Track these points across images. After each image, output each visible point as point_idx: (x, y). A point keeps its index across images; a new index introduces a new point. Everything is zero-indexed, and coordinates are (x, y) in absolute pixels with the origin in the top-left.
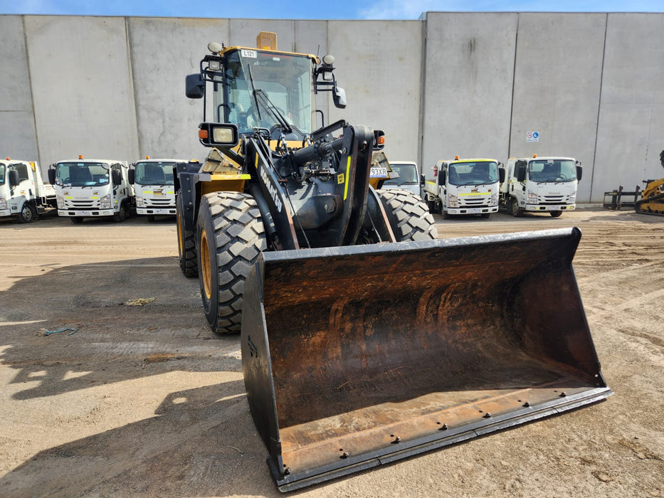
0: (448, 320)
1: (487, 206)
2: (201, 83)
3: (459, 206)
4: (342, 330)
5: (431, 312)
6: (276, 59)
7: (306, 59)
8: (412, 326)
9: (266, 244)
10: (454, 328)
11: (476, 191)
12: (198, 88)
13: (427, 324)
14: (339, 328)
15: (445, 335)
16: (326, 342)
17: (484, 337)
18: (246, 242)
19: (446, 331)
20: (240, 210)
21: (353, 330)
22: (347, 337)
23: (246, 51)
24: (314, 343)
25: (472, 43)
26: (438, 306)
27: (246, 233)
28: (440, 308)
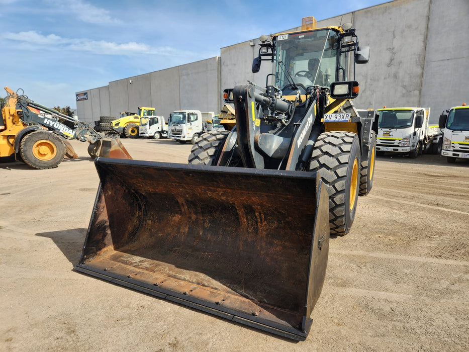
0: (267, 235)
2: (257, 63)
4: (190, 218)
5: (252, 225)
6: (301, 36)
8: (236, 230)
10: (271, 244)
12: (256, 66)
13: (249, 233)
14: (188, 216)
15: (261, 247)
16: (181, 222)
17: (295, 261)
18: (201, 160)
19: (263, 244)
21: (197, 220)
22: (193, 223)
23: (281, 36)
24: (174, 221)
26: (257, 223)
27: (202, 154)
28: (259, 224)
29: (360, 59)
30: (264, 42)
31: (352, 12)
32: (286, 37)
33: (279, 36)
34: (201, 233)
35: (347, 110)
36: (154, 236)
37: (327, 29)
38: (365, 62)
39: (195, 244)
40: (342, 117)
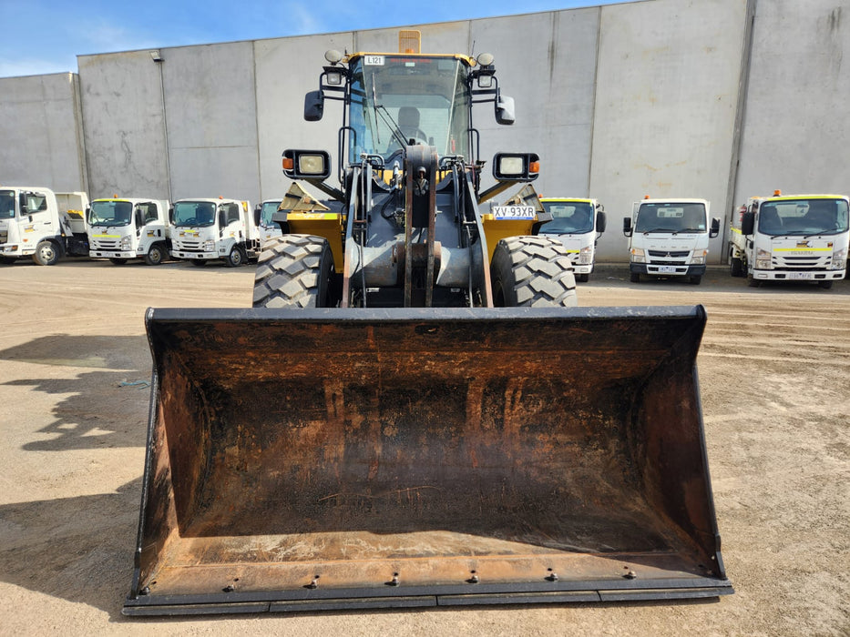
0: (522, 429)
1: (824, 269)
2: (318, 102)
3: (773, 267)
4: (348, 423)
5: (492, 414)
6: (410, 64)
7: (451, 62)
8: (459, 431)
9: (314, 301)
10: (531, 443)
11: (805, 244)
12: (316, 108)
13: (484, 431)
14: (342, 420)
15: (514, 452)
16: (324, 435)
17: (581, 465)
18: (289, 298)
19: (517, 446)
20: (294, 258)
21: (365, 426)
22: (356, 432)
23: (371, 58)
24: (306, 435)
25: (836, 15)
26: (502, 409)
27: (291, 287)
28: (507, 411)
29: (504, 117)
30: (334, 63)
31: (353, 32)
32: (381, 62)
33: (366, 57)
34: (379, 451)
35: (529, 201)
36: (256, 480)
37: (454, 59)
38: (510, 122)
39: (371, 475)
40: (522, 212)
